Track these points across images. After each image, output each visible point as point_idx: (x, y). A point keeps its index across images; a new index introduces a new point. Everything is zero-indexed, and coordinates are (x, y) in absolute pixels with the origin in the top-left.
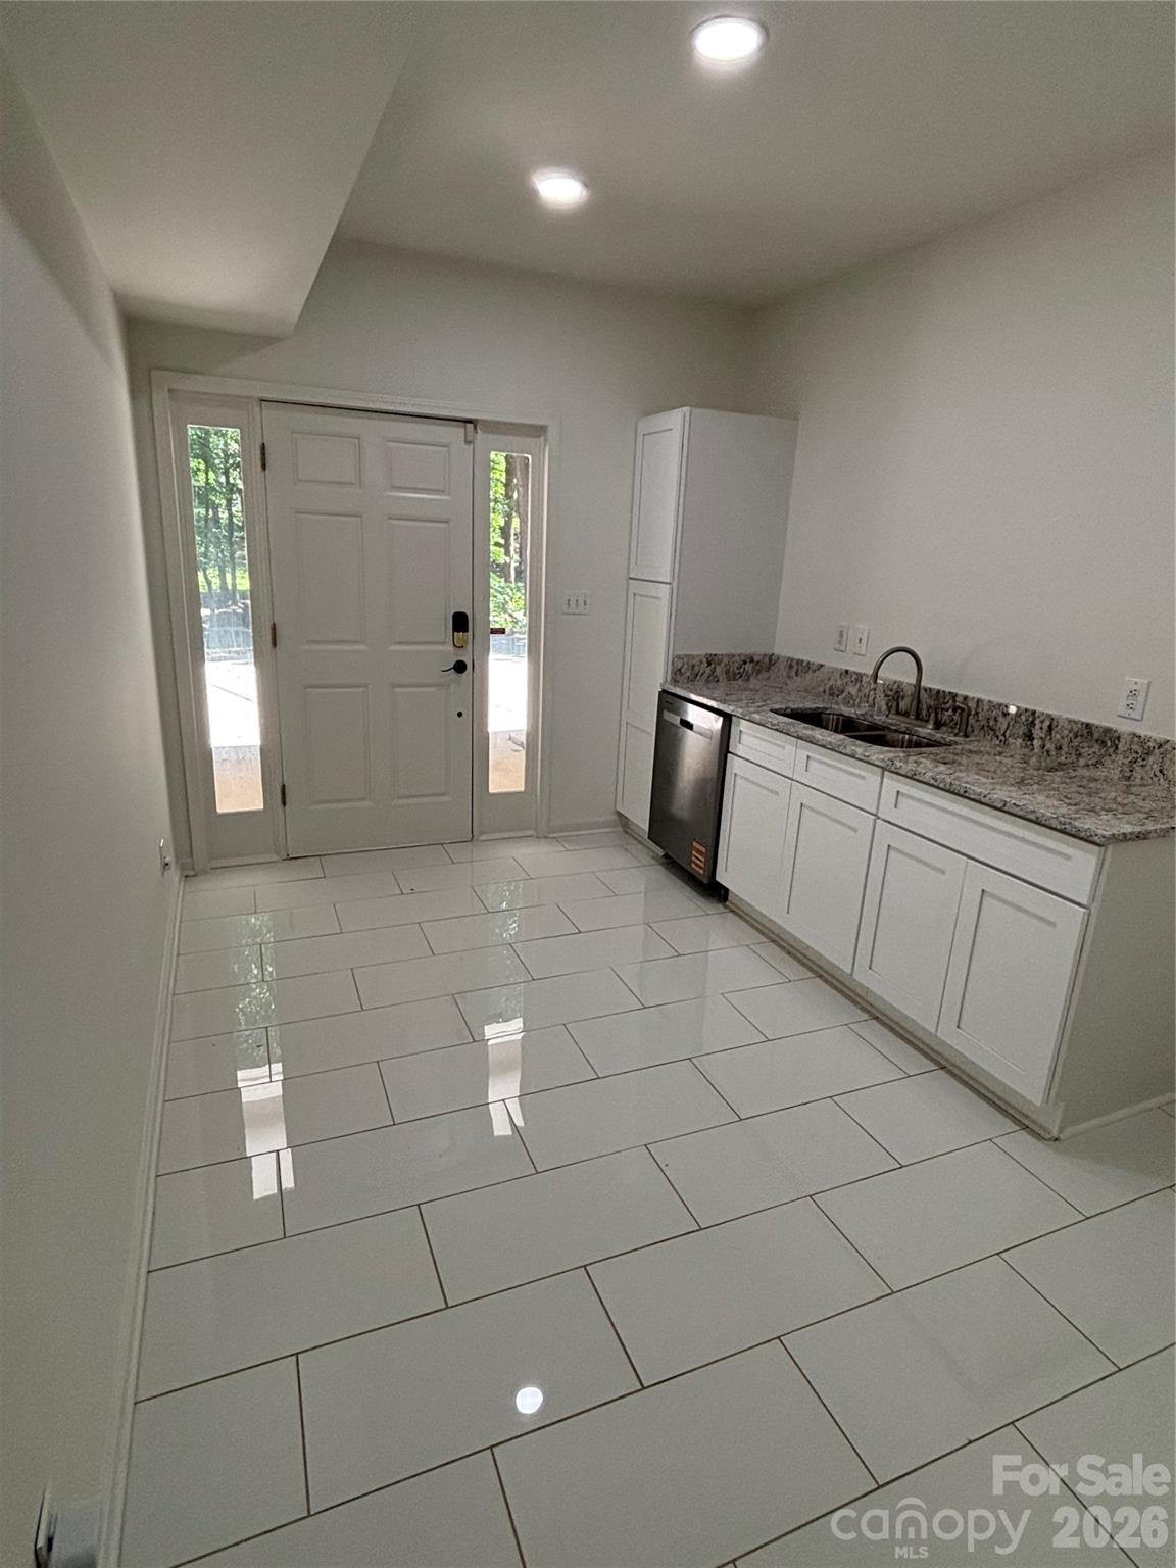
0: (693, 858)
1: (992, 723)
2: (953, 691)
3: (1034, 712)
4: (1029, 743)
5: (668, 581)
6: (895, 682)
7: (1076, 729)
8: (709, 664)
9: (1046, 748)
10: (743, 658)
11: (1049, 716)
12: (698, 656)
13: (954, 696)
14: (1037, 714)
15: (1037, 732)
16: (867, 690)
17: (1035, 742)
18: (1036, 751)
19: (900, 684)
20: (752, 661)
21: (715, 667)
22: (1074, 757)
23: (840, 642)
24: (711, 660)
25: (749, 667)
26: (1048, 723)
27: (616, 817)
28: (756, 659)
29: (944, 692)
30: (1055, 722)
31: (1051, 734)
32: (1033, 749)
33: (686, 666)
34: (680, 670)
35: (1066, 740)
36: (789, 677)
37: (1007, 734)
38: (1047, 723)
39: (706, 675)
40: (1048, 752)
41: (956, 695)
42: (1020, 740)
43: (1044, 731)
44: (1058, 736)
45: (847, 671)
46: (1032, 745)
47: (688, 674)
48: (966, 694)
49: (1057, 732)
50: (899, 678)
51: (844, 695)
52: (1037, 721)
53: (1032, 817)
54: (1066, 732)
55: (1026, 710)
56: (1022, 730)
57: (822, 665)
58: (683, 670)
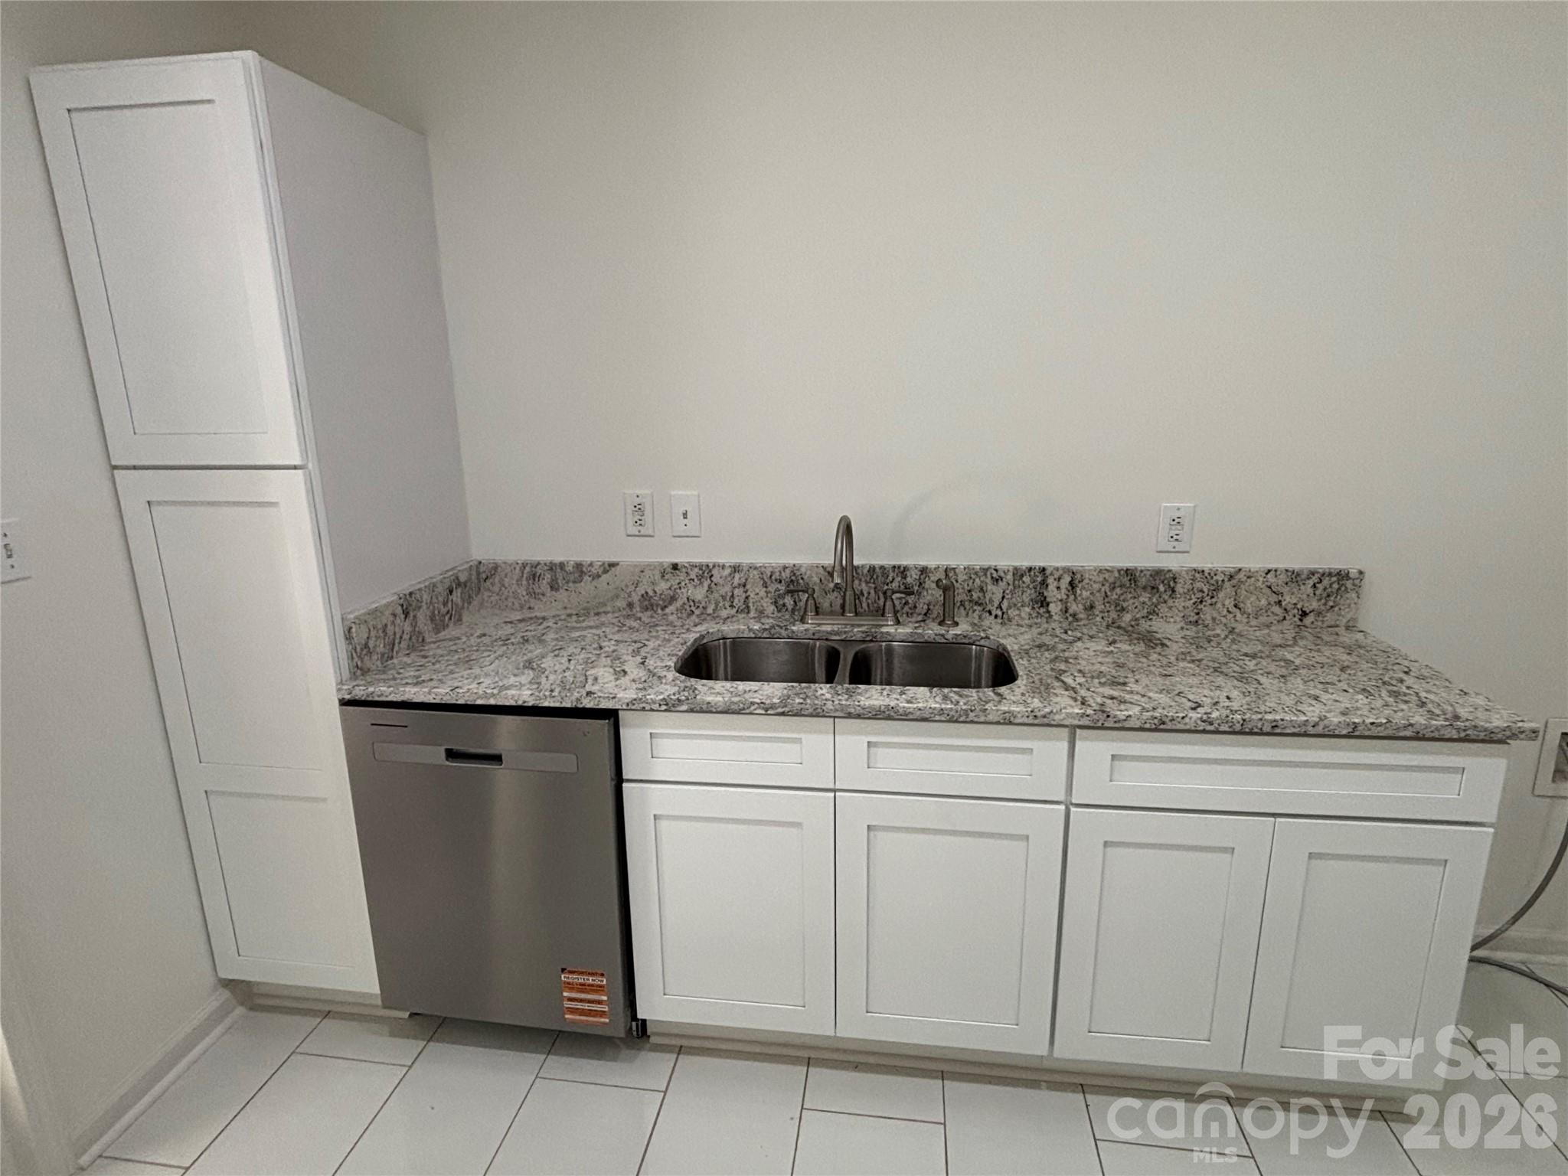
0: (567, 1004)
1: (975, 596)
2: (897, 563)
3: (1043, 570)
4: (1042, 610)
5: (297, 462)
6: (785, 568)
7: (1111, 580)
8: (406, 614)
9: (1071, 611)
10: (447, 585)
11: (1067, 570)
12: (387, 605)
13: (903, 571)
14: (1048, 572)
15: (1052, 593)
16: (728, 588)
17: (1052, 607)
18: (1056, 617)
19: (794, 570)
20: (459, 584)
21: (415, 616)
22: (1114, 615)
23: (639, 523)
24: (407, 606)
25: (456, 596)
26: (1069, 579)
27: (226, 994)
28: (463, 578)
29: (882, 567)
30: (1078, 576)
31: (1074, 594)
32: (1051, 616)
33: (373, 633)
34: (366, 646)
35: (1099, 597)
36: (533, 594)
37: (1005, 606)
38: (1067, 579)
39: (406, 637)
40: (1074, 615)
41: (906, 569)
42: (1027, 609)
43: (1063, 591)
44: (1085, 594)
45: (675, 567)
46: (1048, 612)
47: (381, 649)
48: (923, 563)
49: (1083, 588)
50: (790, 561)
51: (679, 603)
52: (1050, 580)
53: (1408, 733)
54: (1096, 586)
55: (1030, 569)
56: (1028, 595)
57: (612, 565)
58: (371, 644)
